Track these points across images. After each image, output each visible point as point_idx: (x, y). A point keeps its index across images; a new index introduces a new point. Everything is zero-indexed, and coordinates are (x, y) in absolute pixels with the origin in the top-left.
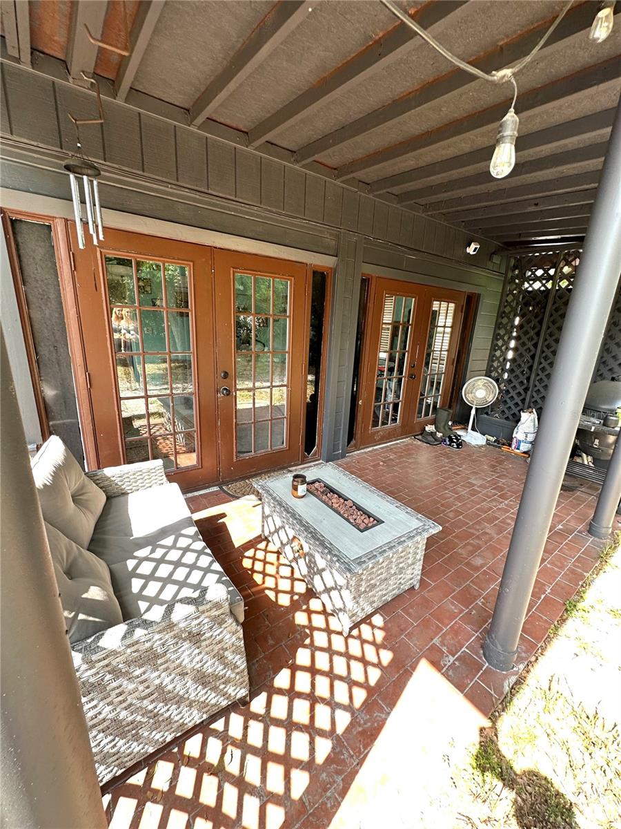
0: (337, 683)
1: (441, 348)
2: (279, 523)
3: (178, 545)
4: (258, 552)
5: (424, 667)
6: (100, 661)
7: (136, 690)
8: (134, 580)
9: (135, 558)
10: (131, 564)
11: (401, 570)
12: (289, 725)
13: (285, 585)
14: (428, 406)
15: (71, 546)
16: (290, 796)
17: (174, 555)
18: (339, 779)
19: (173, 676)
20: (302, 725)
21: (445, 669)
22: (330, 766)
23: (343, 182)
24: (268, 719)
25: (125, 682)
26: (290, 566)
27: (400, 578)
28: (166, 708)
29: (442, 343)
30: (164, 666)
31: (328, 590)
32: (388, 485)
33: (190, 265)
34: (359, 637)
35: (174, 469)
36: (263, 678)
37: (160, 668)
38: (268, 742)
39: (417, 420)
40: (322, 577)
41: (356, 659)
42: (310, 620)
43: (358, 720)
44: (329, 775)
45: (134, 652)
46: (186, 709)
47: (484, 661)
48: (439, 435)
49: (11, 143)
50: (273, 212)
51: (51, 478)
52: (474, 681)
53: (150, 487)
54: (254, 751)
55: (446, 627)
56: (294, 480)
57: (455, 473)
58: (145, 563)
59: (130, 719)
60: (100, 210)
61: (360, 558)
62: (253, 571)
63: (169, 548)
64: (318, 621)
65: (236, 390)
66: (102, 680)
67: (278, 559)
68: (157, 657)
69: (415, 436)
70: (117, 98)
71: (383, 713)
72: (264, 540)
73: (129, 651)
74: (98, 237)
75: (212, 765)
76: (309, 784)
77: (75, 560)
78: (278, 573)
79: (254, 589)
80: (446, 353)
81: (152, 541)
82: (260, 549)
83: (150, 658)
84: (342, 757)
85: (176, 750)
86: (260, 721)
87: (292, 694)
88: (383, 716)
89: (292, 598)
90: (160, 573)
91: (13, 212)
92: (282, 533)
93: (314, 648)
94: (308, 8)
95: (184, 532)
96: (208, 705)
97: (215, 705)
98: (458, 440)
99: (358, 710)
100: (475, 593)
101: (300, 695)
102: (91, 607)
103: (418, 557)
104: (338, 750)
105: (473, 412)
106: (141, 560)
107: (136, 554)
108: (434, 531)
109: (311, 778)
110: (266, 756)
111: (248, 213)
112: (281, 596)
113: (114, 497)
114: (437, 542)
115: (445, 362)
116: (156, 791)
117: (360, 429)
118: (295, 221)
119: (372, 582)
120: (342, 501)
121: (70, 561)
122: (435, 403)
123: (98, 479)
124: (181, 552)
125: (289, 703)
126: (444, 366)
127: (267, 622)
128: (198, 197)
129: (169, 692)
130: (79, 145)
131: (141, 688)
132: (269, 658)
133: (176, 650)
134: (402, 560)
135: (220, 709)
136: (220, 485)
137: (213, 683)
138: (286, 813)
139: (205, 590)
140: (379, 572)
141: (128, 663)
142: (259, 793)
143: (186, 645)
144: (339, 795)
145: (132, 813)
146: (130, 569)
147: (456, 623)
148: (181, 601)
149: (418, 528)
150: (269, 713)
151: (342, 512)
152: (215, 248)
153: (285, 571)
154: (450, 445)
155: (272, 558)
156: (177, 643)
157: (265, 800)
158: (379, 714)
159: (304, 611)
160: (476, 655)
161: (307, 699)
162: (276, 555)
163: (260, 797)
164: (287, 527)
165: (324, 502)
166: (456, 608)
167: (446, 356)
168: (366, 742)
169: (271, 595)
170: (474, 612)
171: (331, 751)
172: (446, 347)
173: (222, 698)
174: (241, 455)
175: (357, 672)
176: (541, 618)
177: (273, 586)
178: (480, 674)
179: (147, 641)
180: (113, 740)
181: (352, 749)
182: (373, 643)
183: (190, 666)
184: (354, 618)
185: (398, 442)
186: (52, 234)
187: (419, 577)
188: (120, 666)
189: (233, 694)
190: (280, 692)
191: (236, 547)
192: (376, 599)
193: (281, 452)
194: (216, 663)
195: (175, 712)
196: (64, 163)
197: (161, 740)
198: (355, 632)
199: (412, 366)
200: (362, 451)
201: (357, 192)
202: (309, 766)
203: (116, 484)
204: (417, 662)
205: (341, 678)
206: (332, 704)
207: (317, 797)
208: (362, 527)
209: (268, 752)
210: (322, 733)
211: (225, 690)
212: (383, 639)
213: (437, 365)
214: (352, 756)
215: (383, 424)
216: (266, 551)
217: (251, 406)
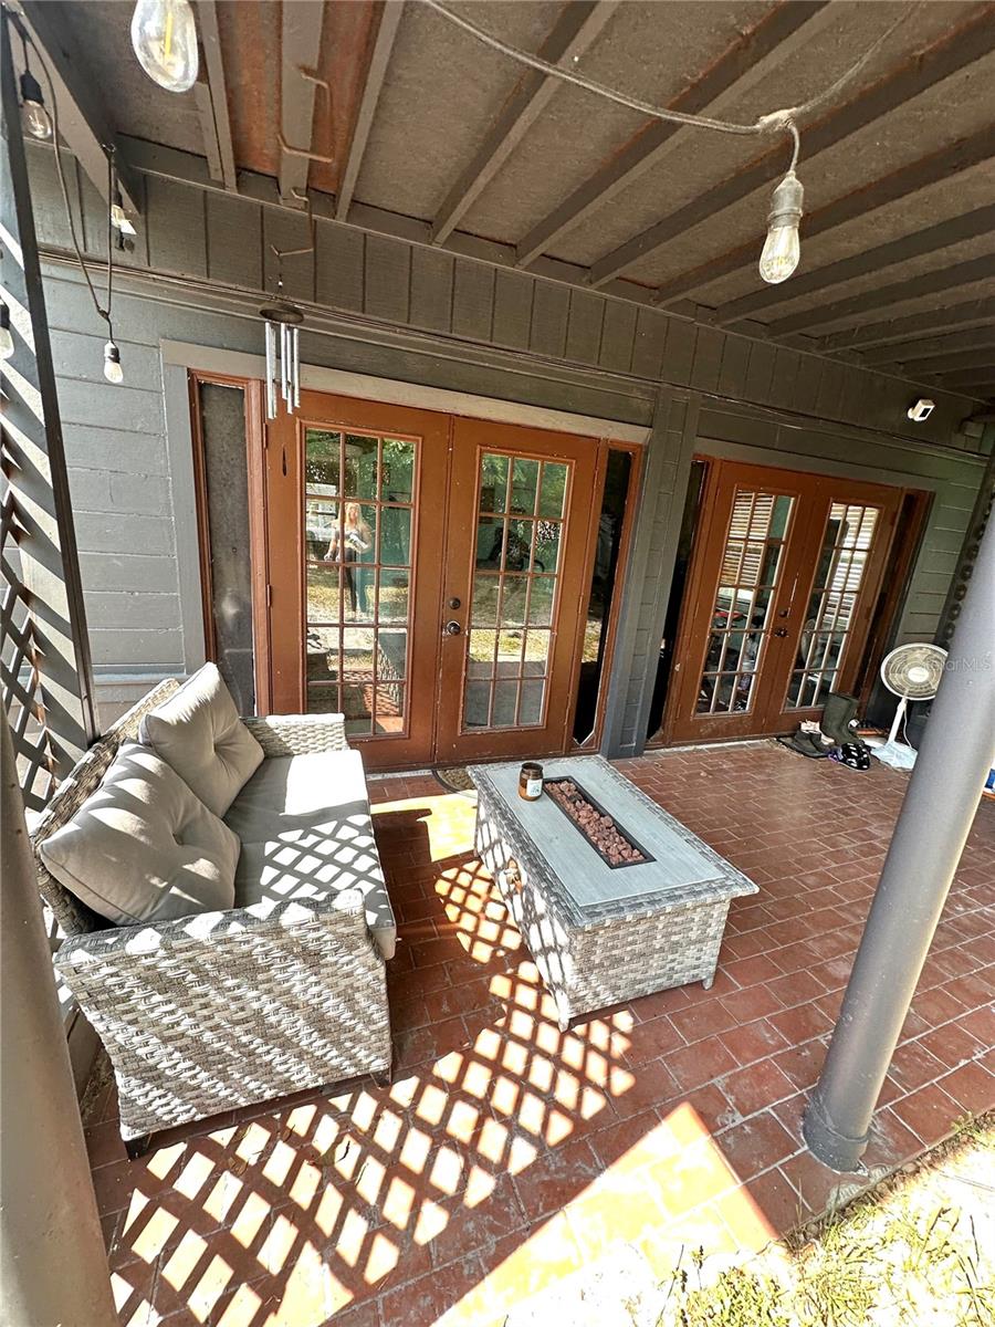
0: (529, 1099)
1: (845, 586)
2: (495, 836)
3: (339, 836)
4: (463, 875)
5: (683, 1117)
6: (181, 951)
7: (226, 1007)
8: (267, 868)
9: (279, 840)
10: (270, 847)
11: (675, 947)
12: (440, 1136)
13: (488, 930)
14: (810, 686)
15: (194, 804)
16: (412, 1236)
17: (327, 848)
18: (492, 1240)
19: (277, 1004)
20: (459, 1141)
21: (721, 1131)
22: (484, 1214)
23: (668, 308)
24: (411, 1117)
25: (212, 992)
26: (504, 905)
27: (673, 961)
28: (266, 1048)
29: (847, 578)
30: (266, 986)
31: (545, 951)
32: (706, 811)
33: (418, 441)
34: (585, 1039)
35: (371, 734)
36: (420, 1056)
37: (260, 987)
38: (401, 1148)
39: (785, 709)
40: (539, 928)
41: (569, 1069)
42: (513, 992)
43: (546, 1164)
44: (478, 1228)
45: (227, 952)
46: (293, 1060)
47: (799, 1139)
48: (827, 741)
49: (207, 287)
50: (546, 360)
51: (190, 714)
52: (771, 1168)
53: (324, 750)
54: (380, 1155)
55: (744, 1065)
56: (523, 771)
57: (839, 811)
58: (288, 850)
59: (216, 1045)
60: (299, 367)
61: (596, 906)
62: (448, 900)
63: (324, 837)
64: (526, 997)
65: (470, 628)
66: (184, 978)
67: (490, 890)
68: (256, 969)
69: (778, 738)
70: (337, 216)
71: (591, 1166)
72: (476, 859)
73: (220, 949)
74: (293, 401)
75: (319, 1153)
76: (445, 1230)
77: (194, 821)
78: (483, 910)
79: (442, 927)
80: (854, 596)
81: (307, 823)
82: (467, 871)
83: (247, 968)
84: (506, 1209)
85: (278, 1116)
86: (399, 1115)
87: (456, 1092)
88: (590, 1171)
89: (494, 952)
90: (301, 867)
91: (203, 373)
92: (497, 850)
93: (507, 1035)
94: (573, 58)
95: (351, 819)
96: (325, 1065)
97: (337, 1068)
98: (861, 754)
99: (552, 1148)
100: (819, 1022)
101: (467, 1098)
102: (193, 883)
103: (711, 932)
104: (502, 1196)
105: (902, 707)
106: (284, 845)
107: (281, 836)
108: (740, 892)
109: (450, 1223)
110: (394, 1167)
111: (508, 364)
112: (479, 945)
113: (275, 757)
114: (769, 920)
115: (850, 613)
116: (239, 1161)
117: (673, 712)
118: (585, 373)
119: (614, 952)
120: (596, 815)
121: (187, 821)
122: (825, 685)
123: (257, 729)
124: (338, 845)
125: (447, 1103)
126: (848, 620)
127: (448, 979)
128: (437, 343)
129: (271, 1026)
130: (280, 283)
131: (233, 1007)
132: (436, 1030)
133: (284, 968)
134: (676, 929)
135: (344, 1078)
136: (434, 768)
137: (335, 1034)
138: (400, 1257)
139: (334, 894)
140: (630, 939)
141: (218, 966)
142: (370, 1215)
143: (298, 965)
144: (486, 1262)
145: (204, 1179)
146: (267, 852)
147: (764, 1062)
148: (299, 901)
149: (713, 881)
150: (416, 1109)
151: (590, 833)
152: (457, 415)
153: (495, 911)
154: (844, 761)
155: (480, 887)
156: (286, 958)
157: (376, 1226)
158: (584, 1166)
159: (508, 976)
160: (789, 1126)
161: (475, 1107)
162: (487, 884)
163: (370, 1219)
164: (504, 841)
165: (567, 813)
166: (772, 1038)
167: (853, 602)
168: (550, 1200)
169: (465, 941)
170: (807, 1053)
171: (491, 1195)
172: (854, 585)
173: (347, 1063)
174: (471, 728)
175: (567, 1090)
176: (947, 1099)
177: (470, 928)
178: (786, 1159)
179: (245, 942)
180: (193, 1068)
181: (524, 1202)
182: (606, 1054)
183: (302, 998)
184: (579, 1005)
185: (745, 743)
186: (245, 399)
187: (712, 969)
188: (207, 966)
189: (365, 1061)
190: (439, 1083)
191: (433, 860)
192: (621, 983)
193: (534, 730)
194: (342, 1006)
195: (278, 1060)
196: (260, 307)
197: (256, 1092)
198: (580, 1029)
199: (780, 615)
200: (675, 749)
201: (692, 322)
202: (452, 1203)
203: (280, 740)
204: (675, 1105)
205: (537, 1092)
206: (512, 1125)
207: (451, 1253)
208: (614, 861)
209: (398, 1162)
210: (485, 1164)
211: (353, 1051)
212: (625, 1053)
213: (834, 617)
214: (523, 1214)
215: (720, 708)
216: (474, 875)
217: (519, 659)
